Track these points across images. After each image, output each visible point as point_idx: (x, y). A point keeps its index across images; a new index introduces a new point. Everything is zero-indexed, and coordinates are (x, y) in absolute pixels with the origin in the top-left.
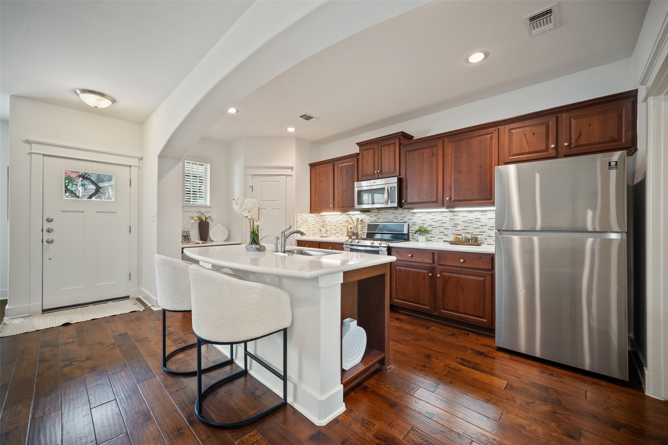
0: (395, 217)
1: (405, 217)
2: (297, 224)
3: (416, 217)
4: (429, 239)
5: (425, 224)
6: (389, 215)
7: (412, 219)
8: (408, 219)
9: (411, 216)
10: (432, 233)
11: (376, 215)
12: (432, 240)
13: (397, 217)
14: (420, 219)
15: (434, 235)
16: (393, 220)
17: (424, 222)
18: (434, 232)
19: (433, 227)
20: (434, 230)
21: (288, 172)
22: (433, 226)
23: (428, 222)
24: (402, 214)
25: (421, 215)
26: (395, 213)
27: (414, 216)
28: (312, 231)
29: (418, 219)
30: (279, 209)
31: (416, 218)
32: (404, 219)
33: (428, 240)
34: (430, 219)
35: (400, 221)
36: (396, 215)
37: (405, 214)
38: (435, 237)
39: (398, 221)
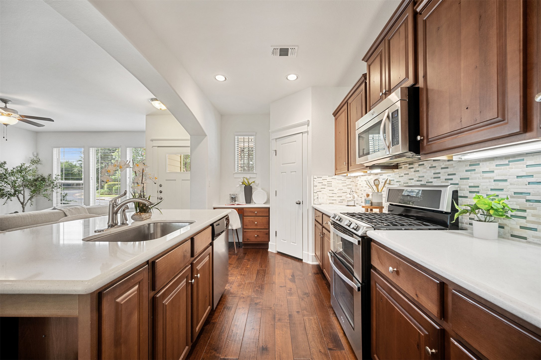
0: (436, 176)
1: (454, 174)
2: (315, 188)
3: (477, 173)
4: (515, 233)
5: (502, 190)
6: (426, 172)
7: (468, 178)
8: (461, 179)
9: (467, 171)
10: (525, 218)
11: (407, 173)
12: (525, 238)
13: (439, 175)
14: (490, 178)
15: (533, 222)
16: (432, 182)
17: (500, 185)
18: (533, 216)
19: (527, 201)
20: (534, 209)
21: (304, 129)
22: (529, 197)
23: (511, 184)
24: (447, 168)
25: (491, 166)
26: (435, 167)
27: (474, 170)
28: (338, 197)
29: (483, 178)
30: (296, 172)
31: (478, 175)
32: (452, 179)
33: (512, 236)
34: (518, 177)
35: (443, 182)
36: (437, 171)
37: (454, 167)
38: (535, 230)
39: (442, 182)
